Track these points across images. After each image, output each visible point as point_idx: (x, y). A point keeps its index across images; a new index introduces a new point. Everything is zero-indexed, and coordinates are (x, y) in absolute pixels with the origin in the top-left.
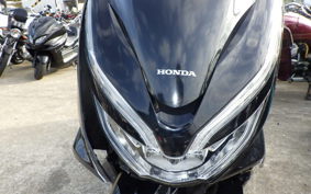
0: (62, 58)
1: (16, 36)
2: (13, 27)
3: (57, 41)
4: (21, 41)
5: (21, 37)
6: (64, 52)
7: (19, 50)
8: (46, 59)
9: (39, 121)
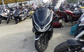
0: (21, 19)
1: (11, 14)
2: (11, 13)
3: (21, 15)
4: (12, 16)
5: (12, 15)
6: (22, 18)
7: (12, 18)
8: (18, 19)
9: (20, 32)
